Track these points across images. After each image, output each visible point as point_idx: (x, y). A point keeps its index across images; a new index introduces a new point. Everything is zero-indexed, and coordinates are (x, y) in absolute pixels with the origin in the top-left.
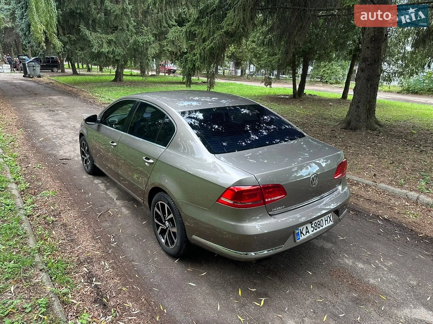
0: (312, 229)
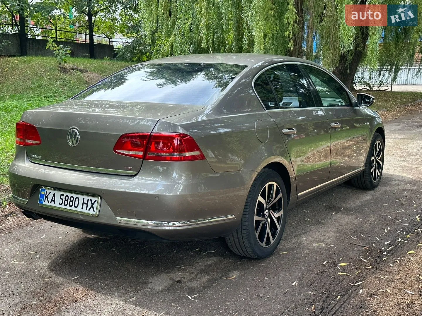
0: (61, 202)
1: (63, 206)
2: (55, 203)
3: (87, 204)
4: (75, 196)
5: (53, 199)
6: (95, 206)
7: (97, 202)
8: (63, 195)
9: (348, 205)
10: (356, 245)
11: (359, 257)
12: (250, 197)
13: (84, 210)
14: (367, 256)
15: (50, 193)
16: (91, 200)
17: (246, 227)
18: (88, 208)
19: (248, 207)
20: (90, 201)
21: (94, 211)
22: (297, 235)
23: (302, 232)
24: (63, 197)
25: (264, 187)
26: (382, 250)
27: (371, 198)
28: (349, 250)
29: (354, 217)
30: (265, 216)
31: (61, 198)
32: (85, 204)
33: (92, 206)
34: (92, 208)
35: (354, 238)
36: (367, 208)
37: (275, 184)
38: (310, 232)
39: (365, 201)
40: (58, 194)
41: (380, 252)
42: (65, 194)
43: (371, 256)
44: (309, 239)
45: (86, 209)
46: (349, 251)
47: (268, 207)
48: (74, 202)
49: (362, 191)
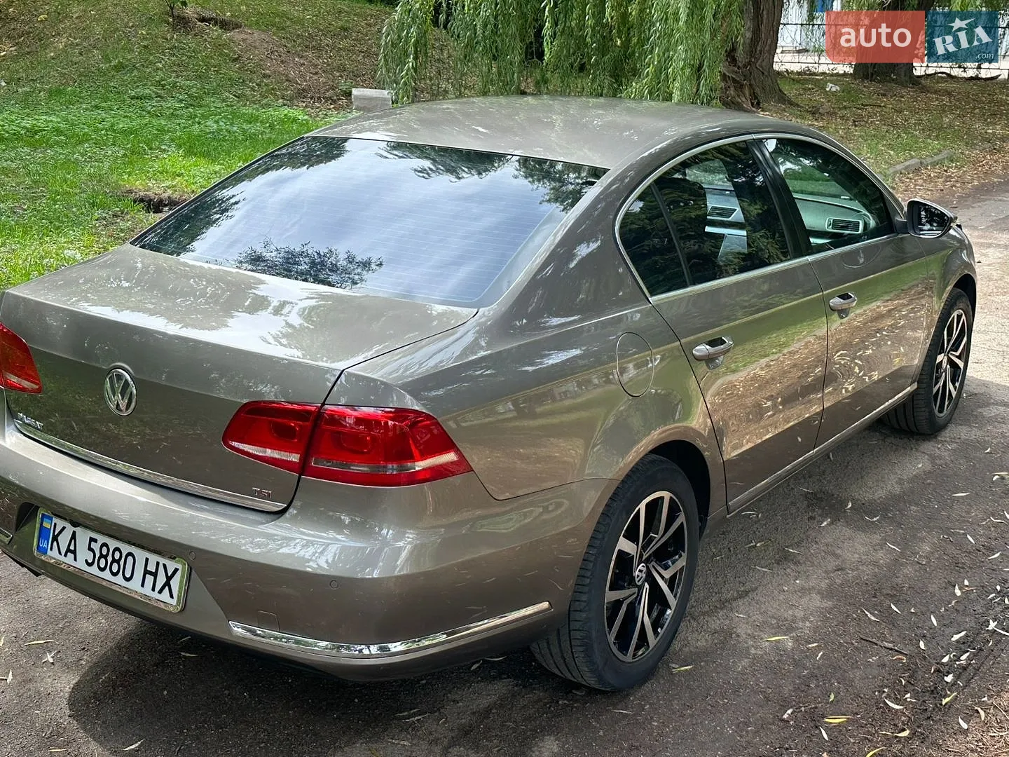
0: (90, 558)
1: (94, 570)
2: (75, 559)
3: (155, 575)
4: (126, 549)
5: (72, 548)
6: (175, 583)
7: (179, 573)
8: (96, 541)
9: (866, 492)
10: (876, 644)
11: (879, 692)
12: (595, 547)
13: (147, 590)
14: (902, 689)
15: (64, 528)
16: (164, 565)
17: (581, 623)
18: (158, 588)
19: (588, 574)
20: (161, 568)
21: (172, 596)
22: (724, 604)
23: (738, 591)
24: (96, 547)
25: (636, 510)
26: (943, 664)
27: (929, 467)
28: (857, 662)
29: (876, 538)
30: (637, 580)
31: (90, 549)
32: (151, 573)
33: (167, 584)
34: (167, 587)
35: (873, 618)
36: (917, 504)
37: (666, 495)
38: (760, 589)
39: (911, 480)
40: (83, 536)
41: (938, 671)
42: (102, 539)
43: (913, 688)
44: (754, 618)
45: (153, 589)
46: (854, 666)
47: (644, 558)
48: (122, 563)
49: (906, 440)
